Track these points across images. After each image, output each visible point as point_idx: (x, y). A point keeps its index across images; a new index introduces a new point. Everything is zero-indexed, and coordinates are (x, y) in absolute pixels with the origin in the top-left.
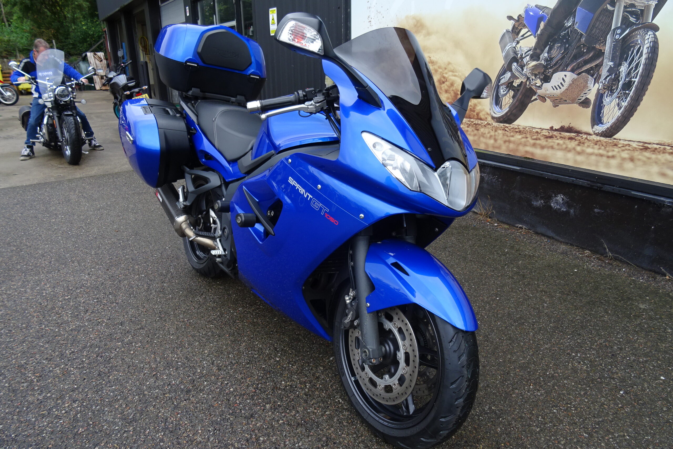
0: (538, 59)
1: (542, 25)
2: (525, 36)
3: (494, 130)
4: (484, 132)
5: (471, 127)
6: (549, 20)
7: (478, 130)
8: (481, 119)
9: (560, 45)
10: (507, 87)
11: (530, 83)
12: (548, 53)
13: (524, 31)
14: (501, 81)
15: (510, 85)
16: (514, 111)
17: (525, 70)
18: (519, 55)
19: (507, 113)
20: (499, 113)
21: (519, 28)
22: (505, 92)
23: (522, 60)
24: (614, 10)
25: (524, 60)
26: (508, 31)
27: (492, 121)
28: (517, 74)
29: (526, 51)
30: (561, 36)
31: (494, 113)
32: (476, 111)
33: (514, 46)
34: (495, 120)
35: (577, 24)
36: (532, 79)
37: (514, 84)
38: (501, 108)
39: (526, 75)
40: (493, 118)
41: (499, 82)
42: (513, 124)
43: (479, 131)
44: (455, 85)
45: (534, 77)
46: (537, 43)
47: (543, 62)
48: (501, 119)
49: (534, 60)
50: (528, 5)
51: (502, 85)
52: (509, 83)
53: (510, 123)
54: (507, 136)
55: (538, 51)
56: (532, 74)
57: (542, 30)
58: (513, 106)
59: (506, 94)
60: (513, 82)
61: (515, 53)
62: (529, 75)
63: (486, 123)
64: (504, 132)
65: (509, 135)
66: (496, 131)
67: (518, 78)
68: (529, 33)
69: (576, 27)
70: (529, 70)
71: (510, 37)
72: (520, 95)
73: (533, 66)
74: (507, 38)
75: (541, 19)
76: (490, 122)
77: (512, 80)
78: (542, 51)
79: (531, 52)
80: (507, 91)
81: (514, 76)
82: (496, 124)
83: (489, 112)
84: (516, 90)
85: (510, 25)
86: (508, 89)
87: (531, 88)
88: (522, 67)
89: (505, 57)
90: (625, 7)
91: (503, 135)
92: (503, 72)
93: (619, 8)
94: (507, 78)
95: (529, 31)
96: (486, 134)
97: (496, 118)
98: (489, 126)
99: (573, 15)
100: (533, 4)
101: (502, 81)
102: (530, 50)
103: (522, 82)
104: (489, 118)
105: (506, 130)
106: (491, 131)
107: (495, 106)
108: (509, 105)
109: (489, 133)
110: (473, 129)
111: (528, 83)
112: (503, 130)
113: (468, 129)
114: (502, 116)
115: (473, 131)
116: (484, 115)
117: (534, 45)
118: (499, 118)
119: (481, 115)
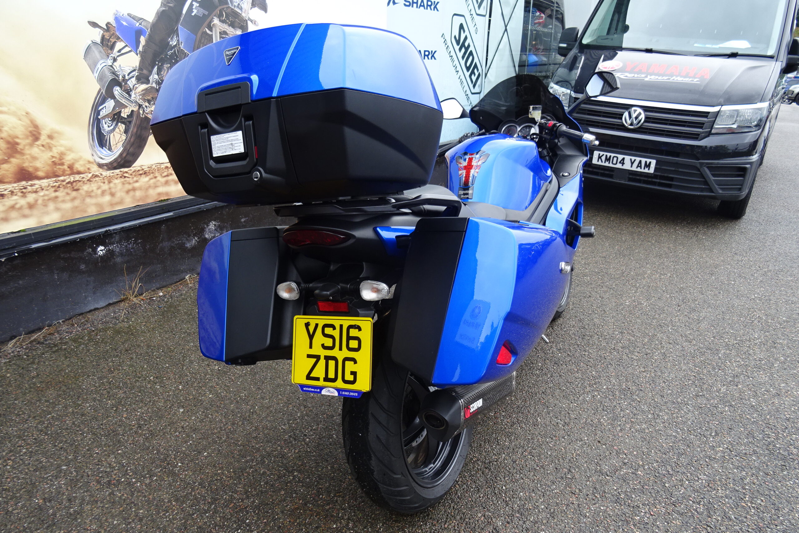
0: (148, 82)
1: (143, 40)
2: (123, 52)
3: (106, 182)
4: (90, 189)
5: (62, 189)
6: (149, 35)
7: (77, 190)
8: (79, 173)
9: (169, 65)
10: (113, 120)
11: (144, 111)
12: (158, 74)
13: (119, 45)
14: (101, 113)
15: (116, 117)
16: (131, 150)
17: (133, 95)
18: (121, 77)
19: (121, 154)
20: (109, 157)
21: (113, 40)
22: (112, 127)
23: (126, 84)
24: (212, 35)
25: (128, 82)
26: (94, 43)
27: (101, 170)
28: (123, 101)
29: (129, 71)
30: (167, 55)
31: (101, 158)
32: (67, 163)
33: (111, 64)
34: (105, 167)
35: (183, 44)
36: (146, 106)
37: (122, 115)
38: (110, 149)
39: (136, 102)
40: (100, 166)
41: (99, 114)
42: (133, 166)
43: (81, 191)
44: (6, 128)
45: (147, 104)
46: (142, 62)
47: (154, 85)
48: (115, 165)
49: (142, 83)
50: (117, 11)
51: (104, 118)
52: (114, 115)
53: (129, 166)
54: (130, 183)
55: (145, 72)
56: (144, 100)
57: (143, 46)
58: (128, 144)
59: (114, 129)
60: (120, 112)
61: (114, 73)
62: (141, 102)
63: (90, 175)
64: (122, 180)
65: (131, 182)
66: (110, 182)
67: (127, 107)
68: (127, 49)
69: (182, 47)
70: (139, 95)
71: (100, 52)
72: (134, 127)
73: (143, 91)
74: (96, 52)
75: (139, 33)
76: (97, 173)
77: (117, 110)
78: (151, 72)
79: (136, 73)
80: (114, 125)
81: (119, 104)
82: (109, 173)
83: (91, 159)
84: (127, 122)
85: (96, 35)
86: (115, 122)
87: (146, 117)
88: (128, 92)
89: (100, 79)
90: (220, 33)
91: (123, 184)
92: (101, 100)
93: (216, 33)
94: (109, 107)
95: (126, 46)
96: (95, 191)
97: (106, 165)
98: (97, 179)
99: (176, 34)
100: (124, 12)
101: (103, 113)
102: (134, 70)
103: (132, 111)
104: (95, 169)
105: (125, 177)
106: (102, 184)
107: (101, 149)
108: (122, 143)
109: (99, 188)
110: (68, 191)
111: (141, 112)
112: (121, 177)
113: (57, 194)
114: (115, 160)
115: (68, 194)
116: (84, 165)
117: (138, 65)
118: (111, 163)
119: (78, 166)
